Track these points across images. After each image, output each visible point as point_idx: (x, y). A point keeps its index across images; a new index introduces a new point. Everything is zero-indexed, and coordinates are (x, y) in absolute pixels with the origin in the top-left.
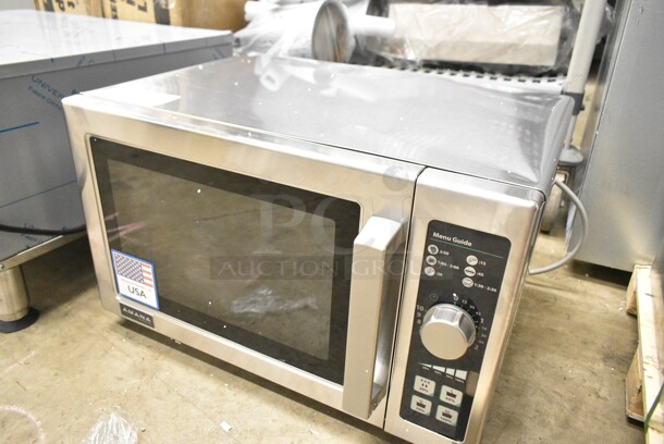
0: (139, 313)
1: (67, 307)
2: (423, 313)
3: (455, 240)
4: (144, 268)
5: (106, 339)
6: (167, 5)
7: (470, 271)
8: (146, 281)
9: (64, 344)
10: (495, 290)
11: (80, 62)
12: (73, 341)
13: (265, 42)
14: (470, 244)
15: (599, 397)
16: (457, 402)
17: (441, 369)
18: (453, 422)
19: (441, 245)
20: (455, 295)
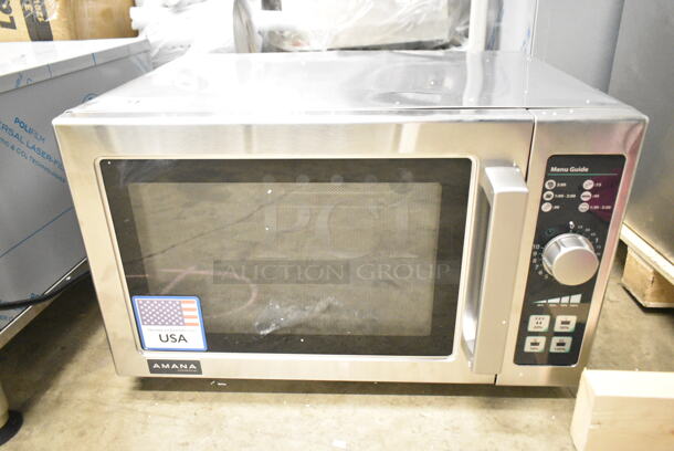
0: (178, 362)
1: (51, 395)
3: (573, 169)
4: (184, 306)
5: (132, 410)
6: (45, 17)
7: (586, 196)
8: (186, 321)
9: (82, 434)
10: (609, 207)
11: (18, 81)
12: (92, 426)
13: (174, 48)
14: (587, 170)
15: (612, 302)
16: (571, 327)
17: (557, 300)
18: (567, 348)
19: (558, 178)
20: (571, 223)
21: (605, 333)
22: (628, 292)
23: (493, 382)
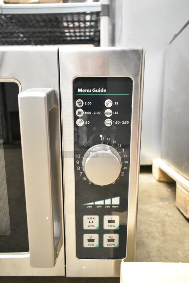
2: (81, 160)
3: (94, 90)
7: (108, 113)
14: (105, 91)
15: (169, 216)
16: (116, 225)
17: (101, 202)
18: (116, 244)
19: (85, 98)
20: (101, 136)
21: (163, 236)
22: (179, 210)
23: (64, 275)
